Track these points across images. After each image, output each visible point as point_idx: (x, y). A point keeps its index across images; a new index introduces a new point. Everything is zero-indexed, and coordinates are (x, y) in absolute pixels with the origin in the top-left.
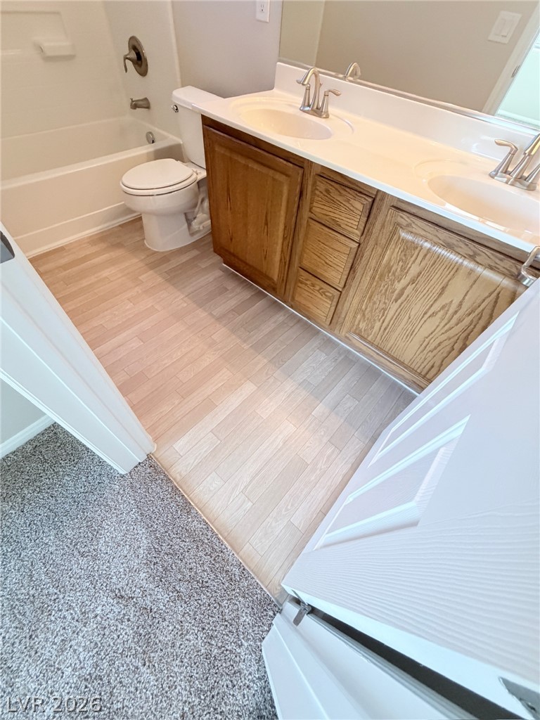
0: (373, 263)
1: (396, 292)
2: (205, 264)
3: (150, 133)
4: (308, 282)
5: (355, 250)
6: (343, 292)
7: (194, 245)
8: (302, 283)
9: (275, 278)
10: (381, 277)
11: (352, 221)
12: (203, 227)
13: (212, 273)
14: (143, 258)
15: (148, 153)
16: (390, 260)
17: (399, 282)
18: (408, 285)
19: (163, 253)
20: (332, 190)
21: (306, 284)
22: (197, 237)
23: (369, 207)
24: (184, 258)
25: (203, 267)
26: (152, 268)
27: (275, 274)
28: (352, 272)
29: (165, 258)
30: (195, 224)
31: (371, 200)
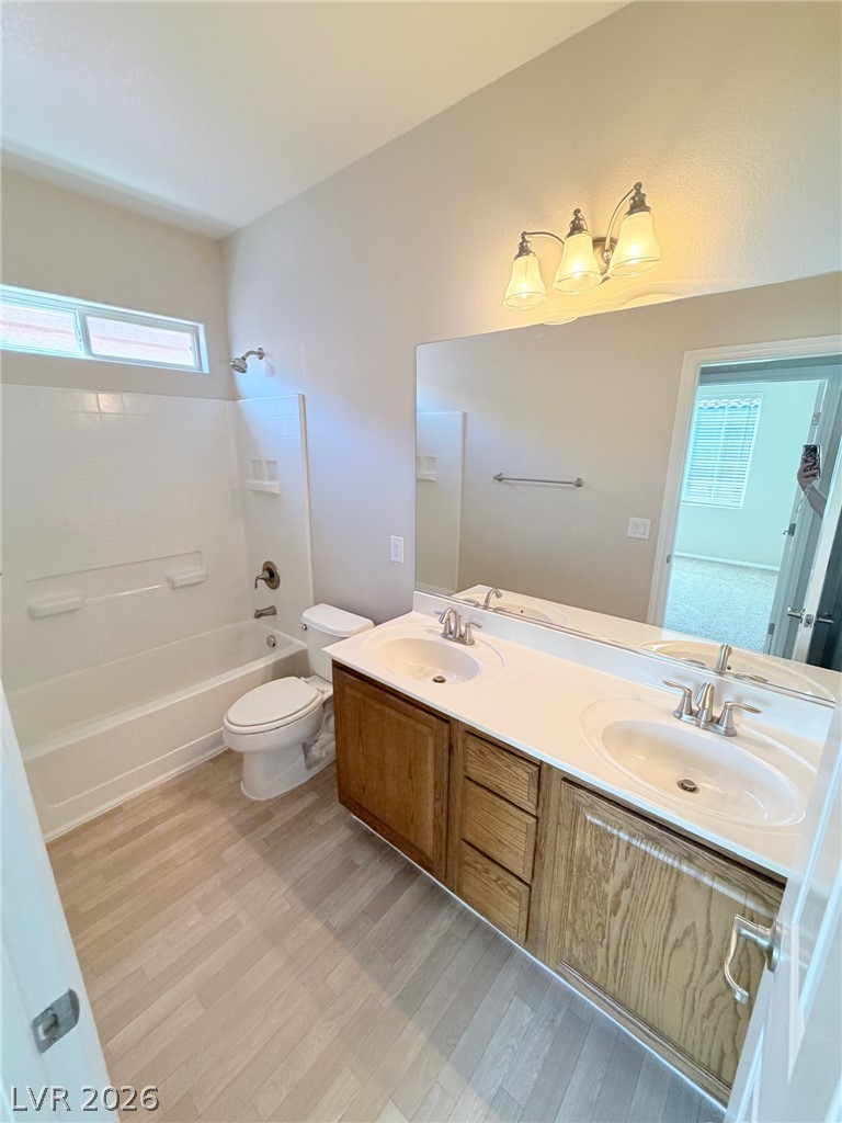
0: (563, 850)
1: (610, 898)
2: (323, 818)
3: (272, 636)
4: (478, 866)
5: (534, 829)
6: (533, 886)
7: (312, 785)
8: (469, 865)
9: (429, 854)
10: (581, 876)
11: (523, 794)
12: (327, 753)
13: (334, 835)
14: (233, 814)
15: (266, 667)
16: (583, 849)
17: (607, 881)
18: (622, 890)
19: (267, 801)
20: (486, 752)
21: (476, 868)
22: (316, 770)
23: (536, 777)
24: (295, 809)
25: (322, 823)
26: (244, 834)
27: (428, 844)
28: (538, 856)
29: (266, 812)
30: (315, 751)
31: (536, 769)
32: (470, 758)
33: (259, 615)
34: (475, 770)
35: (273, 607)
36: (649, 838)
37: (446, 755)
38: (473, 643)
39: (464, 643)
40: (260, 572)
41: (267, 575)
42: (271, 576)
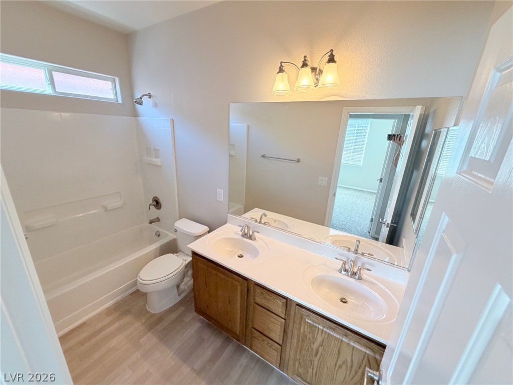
0: (296, 332)
1: (314, 350)
2: (187, 319)
3: (158, 232)
4: (260, 339)
5: (284, 324)
6: (283, 346)
7: (181, 303)
8: (256, 338)
9: (238, 332)
10: (303, 341)
11: (280, 310)
12: (187, 287)
13: (193, 326)
14: (143, 321)
15: (156, 248)
16: (304, 331)
17: (313, 344)
18: (319, 347)
19: (158, 314)
20: (264, 293)
21: (259, 340)
22: (183, 295)
23: (285, 304)
24: (174, 316)
25: (187, 321)
26: (150, 330)
27: (238, 329)
28: (285, 334)
29: (161, 318)
30: (182, 287)
31: (285, 300)
32: (256, 295)
33: (151, 222)
34: (259, 300)
35: (158, 218)
36: (331, 328)
37: (246, 293)
38: (255, 239)
39: (251, 239)
40: (151, 202)
41: (155, 203)
42: (157, 204)
